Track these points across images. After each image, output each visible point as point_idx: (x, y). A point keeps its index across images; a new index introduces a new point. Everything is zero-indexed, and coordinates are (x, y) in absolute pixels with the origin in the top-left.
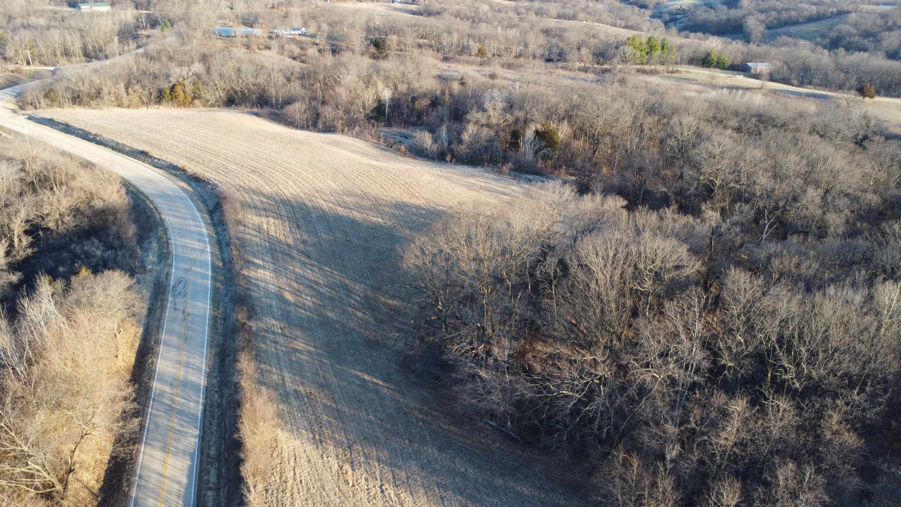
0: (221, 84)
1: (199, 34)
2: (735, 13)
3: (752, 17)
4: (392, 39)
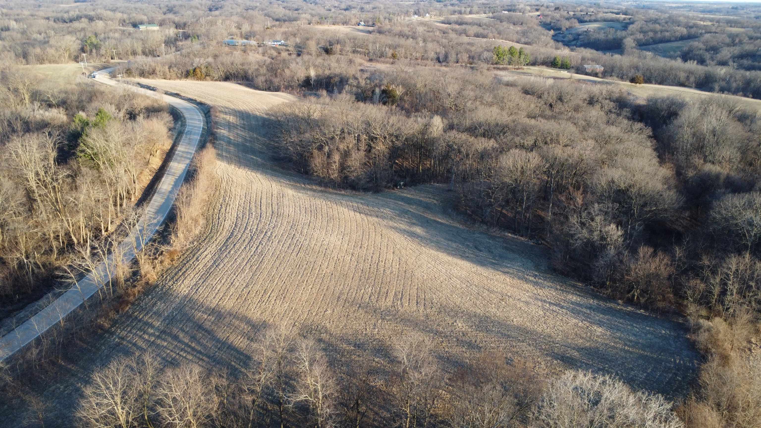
0: (222, 68)
1: (214, 43)
2: (620, 34)
3: (632, 37)
4: (338, 48)
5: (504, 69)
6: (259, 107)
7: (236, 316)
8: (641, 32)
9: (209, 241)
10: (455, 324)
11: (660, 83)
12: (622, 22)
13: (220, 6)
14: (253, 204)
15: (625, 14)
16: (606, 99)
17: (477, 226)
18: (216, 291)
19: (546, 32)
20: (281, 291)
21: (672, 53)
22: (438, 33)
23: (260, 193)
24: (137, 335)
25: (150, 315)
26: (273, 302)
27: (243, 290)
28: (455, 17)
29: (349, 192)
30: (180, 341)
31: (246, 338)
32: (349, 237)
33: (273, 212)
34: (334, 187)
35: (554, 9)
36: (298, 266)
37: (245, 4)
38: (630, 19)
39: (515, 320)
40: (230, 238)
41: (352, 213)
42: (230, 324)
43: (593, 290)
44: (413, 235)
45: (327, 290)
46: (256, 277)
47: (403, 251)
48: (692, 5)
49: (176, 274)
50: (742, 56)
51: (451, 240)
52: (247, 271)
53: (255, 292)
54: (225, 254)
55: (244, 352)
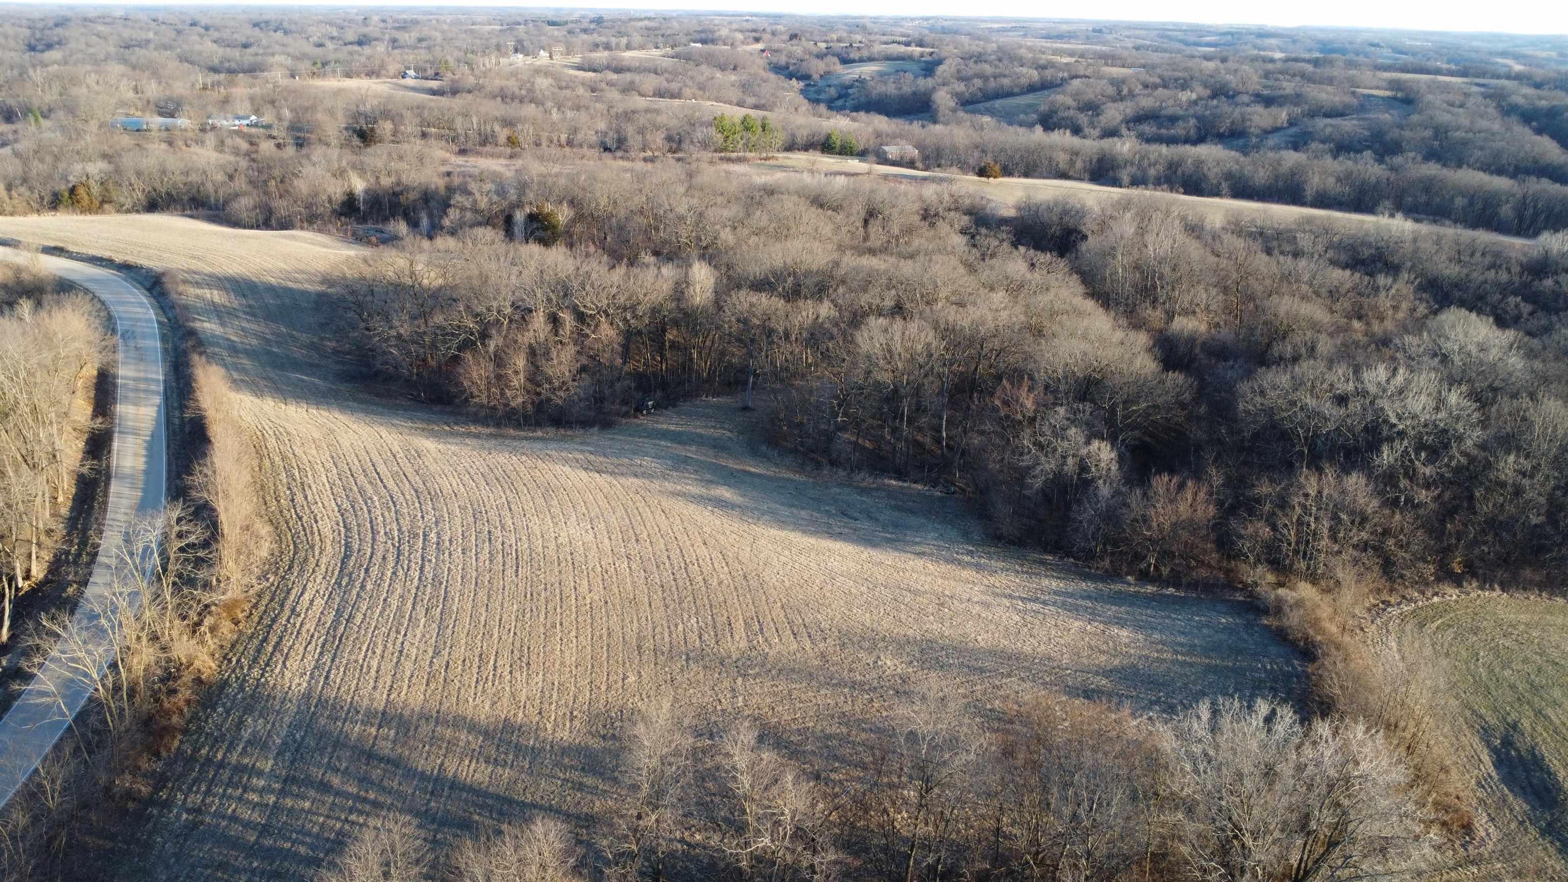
0: (139, 184)
1: (93, 126)
2: (924, 83)
3: (945, 88)
4: (385, 128)
5: (739, 160)
6: (270, 266)
7: (440, 719)
8: (961, 79)
9: (302, 570)
10: (880, 663)
11: (1026, 175)
12: (919, 61)
13: (56, 39)
14: (361, 479)
15: (920, 44)
16: (950, 210)
17: (825, 472)
18: (373, 673)
19: (786, 83)
20: (516, 652)
21: (1022, 116)
22: (581, 91)
23: (365, 454)
24: (230, 797)
25: (240, 749)
26: (509, 677)
27: (431, 662)
28: (601, 56)
29: (551, 431)
30: (338, 793)
31: (481, 760)
32: (603, 524)
33: (416, 491)
34: (518, 426)
35: (786, 37)
36: (529, 596)
37: (119, 35)
38: (931, 54)
39: (979, 638)
40: (347, 557)
41: (583, 474)
42: (434, 739)
43: (1077, 566)
44: (720, 504)
45: (609, 634)
46: (449, 631)
47: (722, 538)
48: (1025, 25)
49: (259, 651)
50: (1139, 119)
51: (793, 506)
52: (423, 620)
53: (460, 662)
54: (354, 592)
55: (491, 789)
